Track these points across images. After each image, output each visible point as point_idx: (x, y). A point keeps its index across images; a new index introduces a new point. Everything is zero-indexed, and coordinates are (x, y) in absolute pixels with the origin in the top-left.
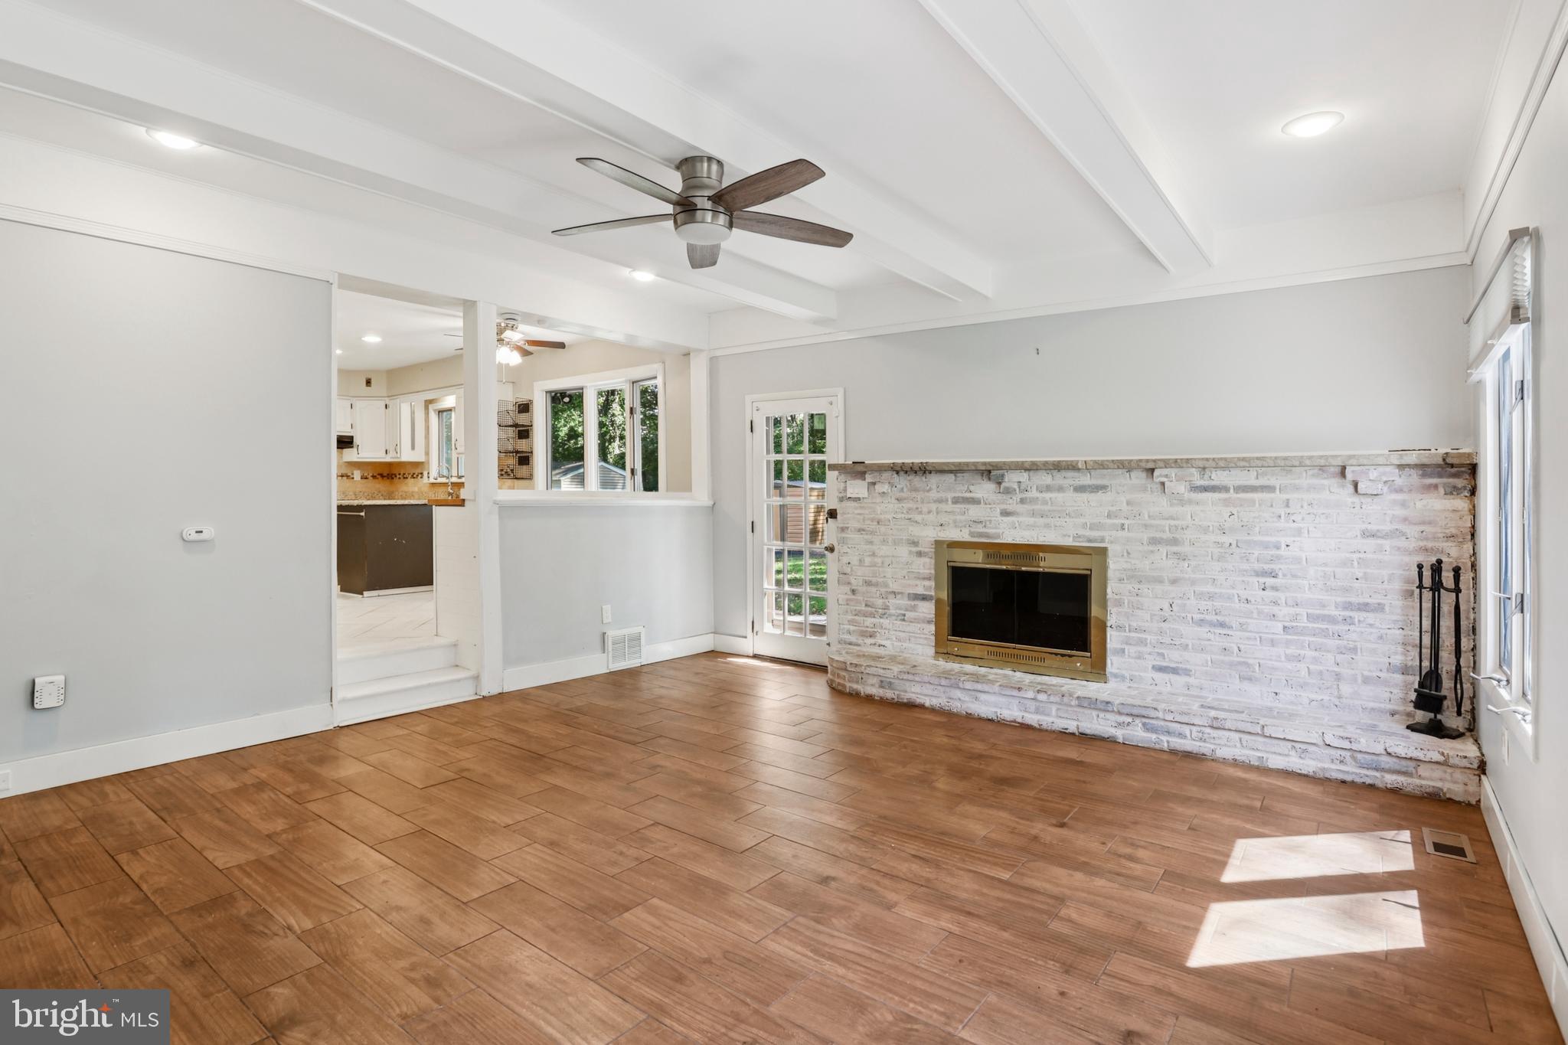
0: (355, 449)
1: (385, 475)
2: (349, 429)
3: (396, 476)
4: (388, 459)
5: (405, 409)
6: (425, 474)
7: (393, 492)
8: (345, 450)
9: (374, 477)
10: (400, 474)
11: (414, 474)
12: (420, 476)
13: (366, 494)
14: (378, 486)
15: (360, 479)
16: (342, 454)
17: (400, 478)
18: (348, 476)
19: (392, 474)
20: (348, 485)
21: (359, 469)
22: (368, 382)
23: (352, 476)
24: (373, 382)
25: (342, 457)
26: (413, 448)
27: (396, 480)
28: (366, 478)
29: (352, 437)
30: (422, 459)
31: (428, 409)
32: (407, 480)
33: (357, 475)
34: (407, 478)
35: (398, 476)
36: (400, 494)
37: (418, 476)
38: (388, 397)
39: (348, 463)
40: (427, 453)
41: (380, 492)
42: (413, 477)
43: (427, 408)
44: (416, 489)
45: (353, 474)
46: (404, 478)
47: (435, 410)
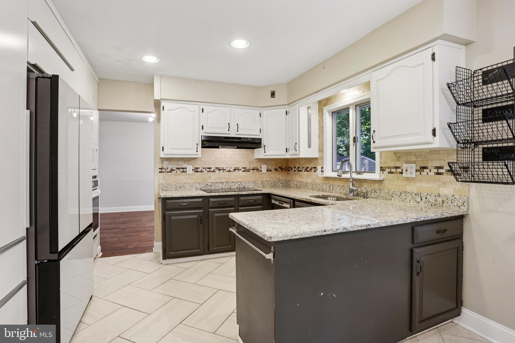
0: (262, 149)
1: (283, 168)
2: (258, 133)
3: (292, 169)
4: (288, 156)
5: (303, 113)
6: (319, 168)
7: (289, 181)
8: (255, 150)
9: (276, 170)
10: (295, 168)
11: (308, 168)
12: (313, 169)
13: (270, 183)
14: (278, 176)
15: (265, 171)
16: (253, 152)
17: (295, 171)
18: (257, 170)
19: (289, 168)
20: (257, 176)
21: (265, 163)
22: (273, 94)
23: (260, 169)
24: (276, 94)
25: (253, 155)
26: (309, 146)
27: (292, 172)
28: (270, 171)
29: (261, 139)
30: (316, 155)
31: (323, 111)
32: (301, 173)
33: (264, 168)
34: (301, 171)
35: (294, 169)
36: (295, 183)
37: (311, 169)
38: (288, 104)
39: (258, 159)
40: (321, 150)
41: (280, 181)
42: (306, 170)
43: (321, 111)
44: (309, 181)
45: (261, 168)
46: (299, 171)
47: (329, 112)
